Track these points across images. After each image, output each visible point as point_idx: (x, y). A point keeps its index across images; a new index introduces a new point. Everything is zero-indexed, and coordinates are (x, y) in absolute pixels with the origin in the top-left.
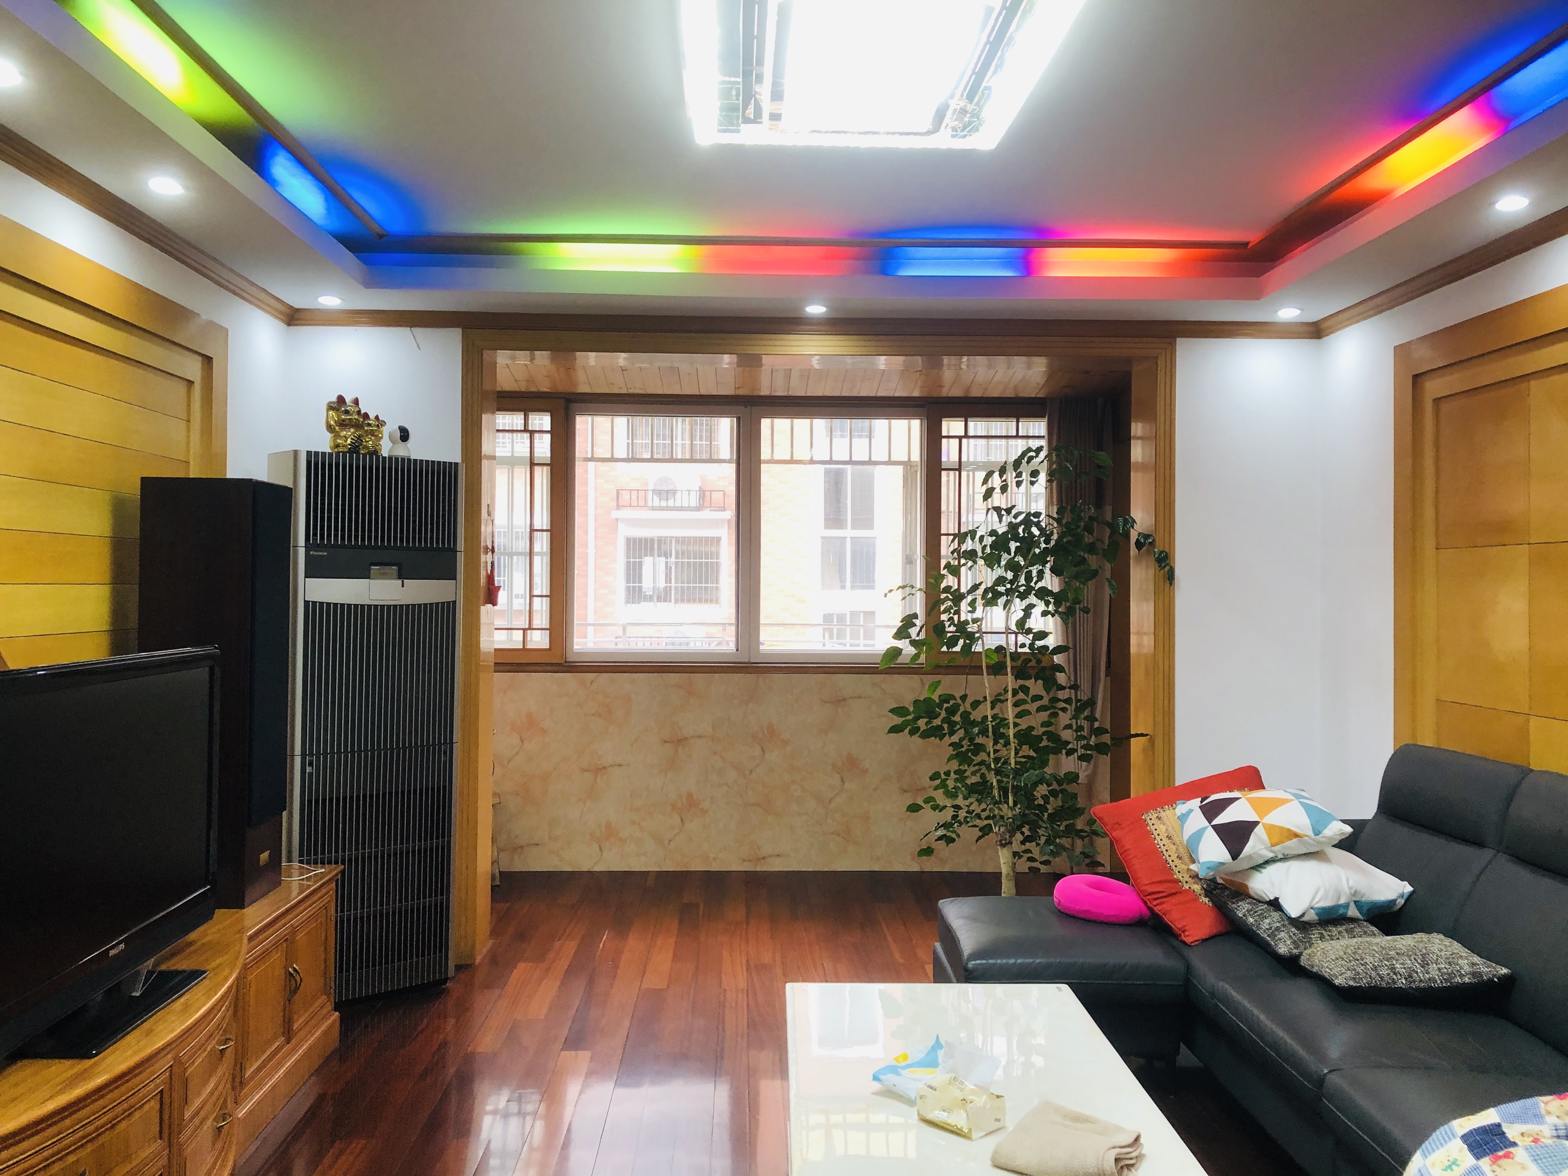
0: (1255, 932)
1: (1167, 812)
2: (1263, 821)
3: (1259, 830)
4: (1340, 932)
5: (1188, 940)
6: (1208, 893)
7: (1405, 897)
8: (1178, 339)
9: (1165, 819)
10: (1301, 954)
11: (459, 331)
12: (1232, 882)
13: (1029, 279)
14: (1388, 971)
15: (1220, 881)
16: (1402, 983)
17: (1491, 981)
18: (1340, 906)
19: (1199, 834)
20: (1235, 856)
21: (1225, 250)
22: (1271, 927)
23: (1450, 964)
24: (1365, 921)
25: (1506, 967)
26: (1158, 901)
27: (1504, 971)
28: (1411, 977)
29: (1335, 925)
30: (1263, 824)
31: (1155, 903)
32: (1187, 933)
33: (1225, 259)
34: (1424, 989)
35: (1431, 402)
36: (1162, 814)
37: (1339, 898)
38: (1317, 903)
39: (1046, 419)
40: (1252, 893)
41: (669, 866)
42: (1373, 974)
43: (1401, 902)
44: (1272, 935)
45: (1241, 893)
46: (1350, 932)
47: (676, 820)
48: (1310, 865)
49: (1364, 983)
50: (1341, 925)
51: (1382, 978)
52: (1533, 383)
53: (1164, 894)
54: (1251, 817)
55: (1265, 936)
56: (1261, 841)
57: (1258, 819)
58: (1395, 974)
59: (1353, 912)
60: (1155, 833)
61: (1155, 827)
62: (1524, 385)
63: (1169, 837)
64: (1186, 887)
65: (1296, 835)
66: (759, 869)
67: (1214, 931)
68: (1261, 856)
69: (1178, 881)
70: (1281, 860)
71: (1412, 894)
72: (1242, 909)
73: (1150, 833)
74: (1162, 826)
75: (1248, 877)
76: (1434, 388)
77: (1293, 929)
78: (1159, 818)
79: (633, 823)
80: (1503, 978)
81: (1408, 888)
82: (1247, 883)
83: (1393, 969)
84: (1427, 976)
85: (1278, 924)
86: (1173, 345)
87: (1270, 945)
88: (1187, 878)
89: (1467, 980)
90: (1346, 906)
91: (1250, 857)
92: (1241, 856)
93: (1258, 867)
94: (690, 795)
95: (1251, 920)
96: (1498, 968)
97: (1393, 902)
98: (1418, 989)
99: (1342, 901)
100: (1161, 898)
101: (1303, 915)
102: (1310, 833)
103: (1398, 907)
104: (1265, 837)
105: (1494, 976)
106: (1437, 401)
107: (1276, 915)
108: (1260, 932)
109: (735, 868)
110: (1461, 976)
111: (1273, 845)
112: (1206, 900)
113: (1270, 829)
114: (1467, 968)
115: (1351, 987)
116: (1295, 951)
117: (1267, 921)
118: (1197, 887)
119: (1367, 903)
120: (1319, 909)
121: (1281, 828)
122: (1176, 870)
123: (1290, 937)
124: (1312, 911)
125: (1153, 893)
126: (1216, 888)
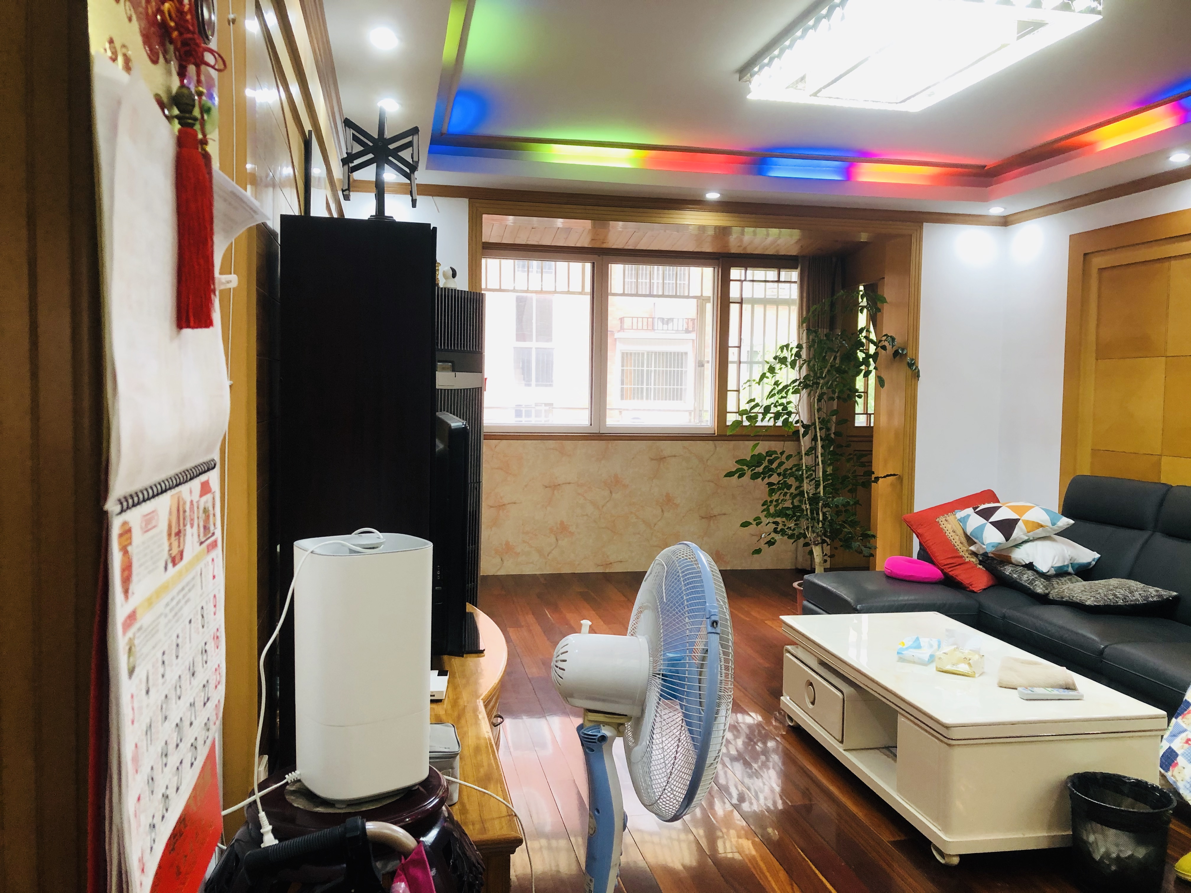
0: (1019, 583)
1: (950, 517)
2: (1023, 518)
3: (1020, 523)
4: (1065, 581)
5: (975, 590)
6: (981, 563)
7: (1096, 560)
8: (924, 224)
9: (949, 520)
10: (1049, 593)
11: (466, 201)
12: (1000, 556)
13: (849, 182)
14: (1113, 597)
15: (990, 555)
16: (1121, 602)
17: (1168, 599)
18: (1064, 566)
19: (981, 528)
20: (1007, 539)
21: (970, 170)
22: (1029, 579)
23: (1144, 591)
24: (1075, 575)
25: (1176, 592)
26: (952, 569)
27: (1175, 594)
28: (1125, 599)
29: (1062, 577)
30: (1023, 521)
31: (950, 570)
32: (973, 586)
33: (969, 175)
34: (1133, 605)
35: (1097, 270)
36: (948, 518)
37: (1064, 562)
38: (1055, 564)
39: (798, 271)
40: (1013, 561)
41: (548, 570)
42: (1106, 598)
43: (1094, 563)
44: (1031, 583)
45: (1007, 561)
46: (1070, 580)
47: (553, 539)
48: (1047, 544)
49: (1101, 603)
50: (1066, 577)
51: (1111, 600)
52: (1173, 263)
53: (955, 565)
54: (1013, 516)
55: (1026, 584)
56: (1021, 529)
57: (1019, 518)
58: (1117, 598)
59: (1070, 570)
60: (946, 529)
61: (945, 526)
62: (1166, 264)
63: (954, 532)
64: (967, 560)
65: (1042, 526)
66: (607, 571)
67: (990, 584)
68: (1021, 538)
69: (962, 557)
70: (1031, 541)
71: (1099, 559)
72: (1008, 570)
73: (942, 529)
74: (948, 525)
75: (1011, 552)
76: (1098, 262)
77: (1042, 579)
78: (946, 520)
79: (524, 542)
80: (1175, 597)
81: (1098, 556)
82: (1010, 555)
83: (1115, 595)
84: (1134, 598)
85: (1033, 577)
86: (921, 228)
87: (1030, 589)
88: (967, 555)
89: (1155, 599)
90: (1067, 566)
91: (1015, 540)
92: (1011, 539)
93: (1017, 546)
94: (562, 523)
95: (1015, 576)
96: (1171, 592)
97: (1090, 563)
98: (1130, 605)
99: (1066, 563)
100: (953, 567)
101: (1048, 571)
102: (1050, 525)
103: (1092, 566)
104: (1024, 527)
105: (1170, 596)
106: (1101, 270)
107: (1030, 573)
108: (1023, 582)
109: (592, 570)
110: (1152, 597)
111: (1028, 532)
112: (981, 567)
113: (1026, 522)
114: (1154, 593)
115: (1095, 605)
116: (1047, 591)
117: (1026, 576)
118: (974, 560)
119: (1078, 564)
120: (1056, 567)
121: (1033, 522)
122: (961, 550)
123: (1042, 584)
124: (1053, 569)
125: (948, 564)
126: (988, 559)
